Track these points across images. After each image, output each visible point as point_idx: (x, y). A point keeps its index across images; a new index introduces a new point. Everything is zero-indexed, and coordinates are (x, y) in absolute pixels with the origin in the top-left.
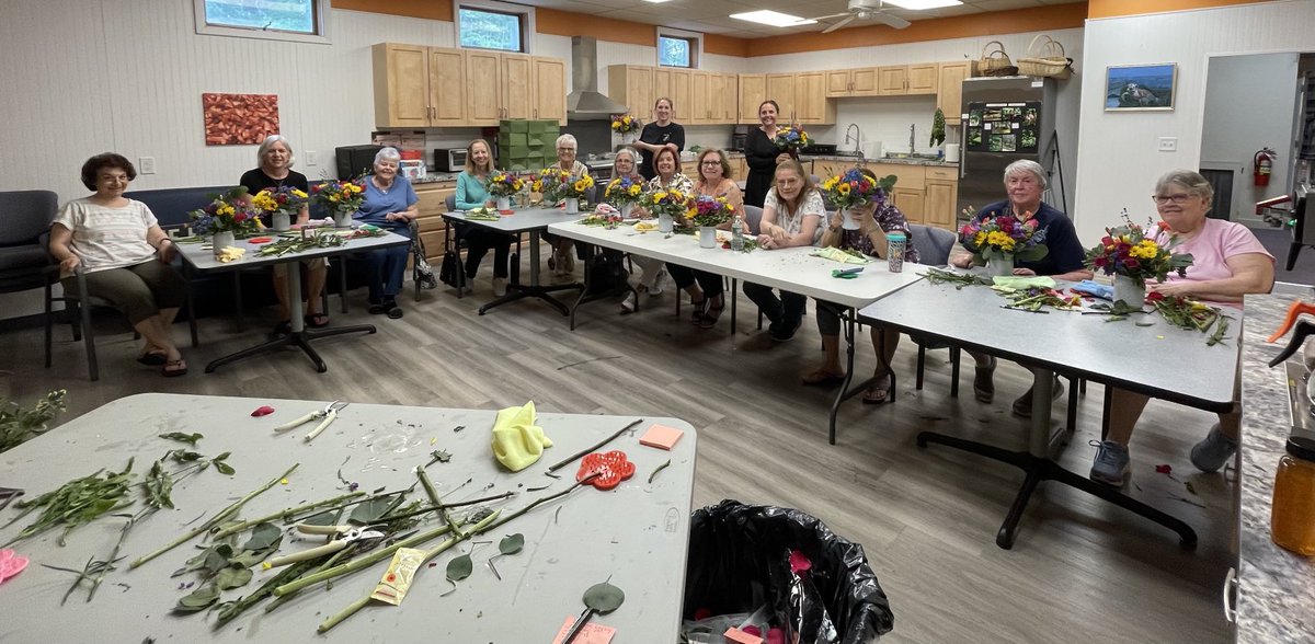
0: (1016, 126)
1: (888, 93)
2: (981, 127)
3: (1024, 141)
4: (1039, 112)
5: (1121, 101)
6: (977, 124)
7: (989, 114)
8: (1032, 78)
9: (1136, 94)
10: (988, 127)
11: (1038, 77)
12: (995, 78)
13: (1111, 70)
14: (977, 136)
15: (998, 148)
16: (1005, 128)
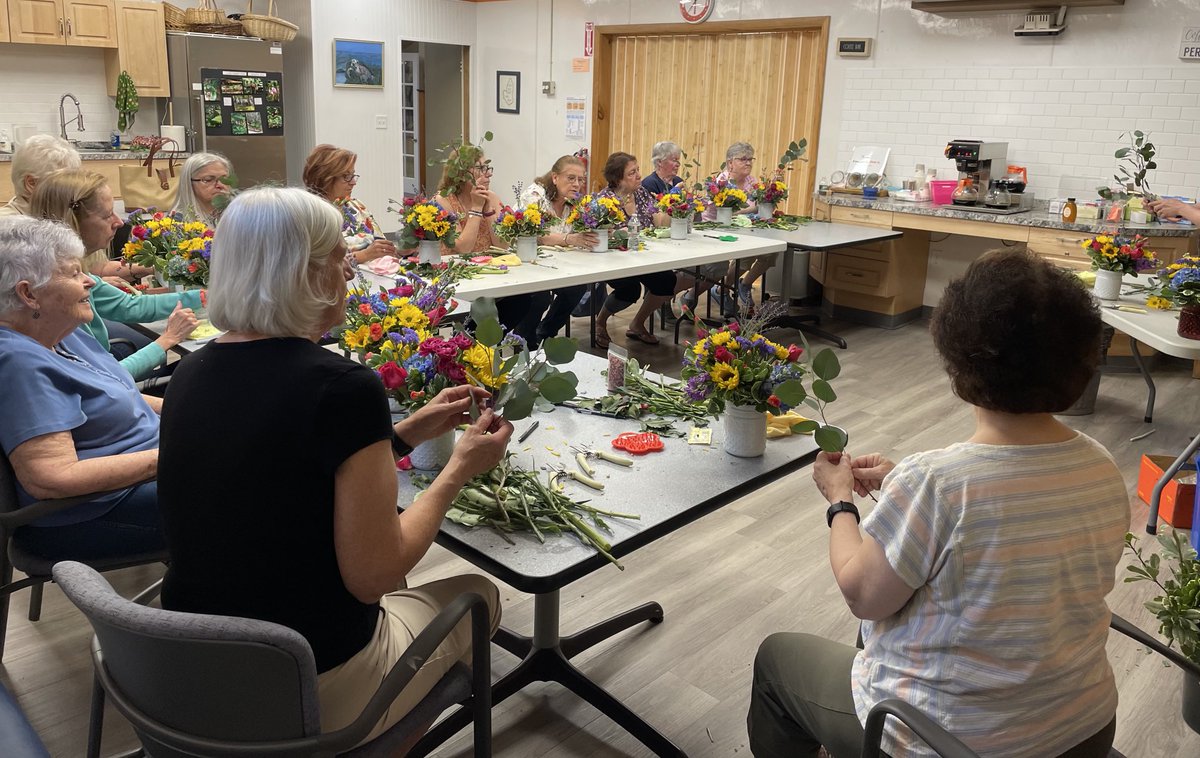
0: (259, 101)
1: (30, 39)
2: (219, 102)
3: (270, 121)
4: (280, 83)
5: (347, 76)
6: (214, 98)
7: (228, 84)
8: (268, 42)
9: (358, 70)
10: (228, 102)
11: (277, 42)
12: (224, 36)
13: (338, 42)
14: (216, 114)
15: (242, 130)
16: (248, 104)
